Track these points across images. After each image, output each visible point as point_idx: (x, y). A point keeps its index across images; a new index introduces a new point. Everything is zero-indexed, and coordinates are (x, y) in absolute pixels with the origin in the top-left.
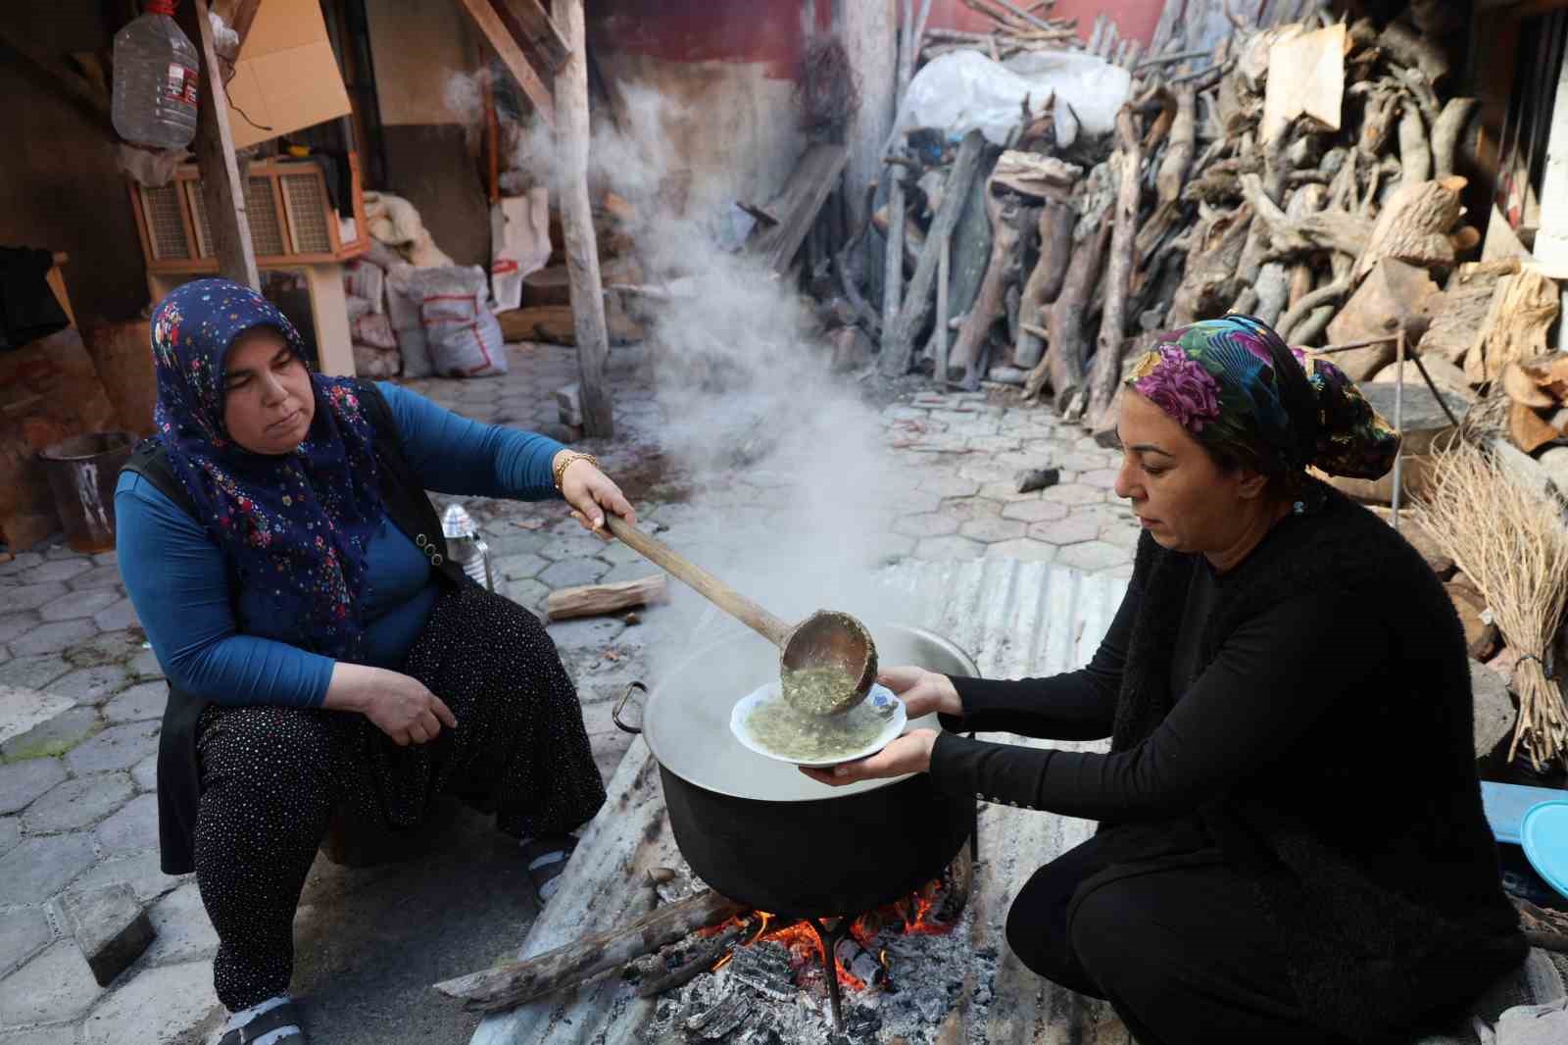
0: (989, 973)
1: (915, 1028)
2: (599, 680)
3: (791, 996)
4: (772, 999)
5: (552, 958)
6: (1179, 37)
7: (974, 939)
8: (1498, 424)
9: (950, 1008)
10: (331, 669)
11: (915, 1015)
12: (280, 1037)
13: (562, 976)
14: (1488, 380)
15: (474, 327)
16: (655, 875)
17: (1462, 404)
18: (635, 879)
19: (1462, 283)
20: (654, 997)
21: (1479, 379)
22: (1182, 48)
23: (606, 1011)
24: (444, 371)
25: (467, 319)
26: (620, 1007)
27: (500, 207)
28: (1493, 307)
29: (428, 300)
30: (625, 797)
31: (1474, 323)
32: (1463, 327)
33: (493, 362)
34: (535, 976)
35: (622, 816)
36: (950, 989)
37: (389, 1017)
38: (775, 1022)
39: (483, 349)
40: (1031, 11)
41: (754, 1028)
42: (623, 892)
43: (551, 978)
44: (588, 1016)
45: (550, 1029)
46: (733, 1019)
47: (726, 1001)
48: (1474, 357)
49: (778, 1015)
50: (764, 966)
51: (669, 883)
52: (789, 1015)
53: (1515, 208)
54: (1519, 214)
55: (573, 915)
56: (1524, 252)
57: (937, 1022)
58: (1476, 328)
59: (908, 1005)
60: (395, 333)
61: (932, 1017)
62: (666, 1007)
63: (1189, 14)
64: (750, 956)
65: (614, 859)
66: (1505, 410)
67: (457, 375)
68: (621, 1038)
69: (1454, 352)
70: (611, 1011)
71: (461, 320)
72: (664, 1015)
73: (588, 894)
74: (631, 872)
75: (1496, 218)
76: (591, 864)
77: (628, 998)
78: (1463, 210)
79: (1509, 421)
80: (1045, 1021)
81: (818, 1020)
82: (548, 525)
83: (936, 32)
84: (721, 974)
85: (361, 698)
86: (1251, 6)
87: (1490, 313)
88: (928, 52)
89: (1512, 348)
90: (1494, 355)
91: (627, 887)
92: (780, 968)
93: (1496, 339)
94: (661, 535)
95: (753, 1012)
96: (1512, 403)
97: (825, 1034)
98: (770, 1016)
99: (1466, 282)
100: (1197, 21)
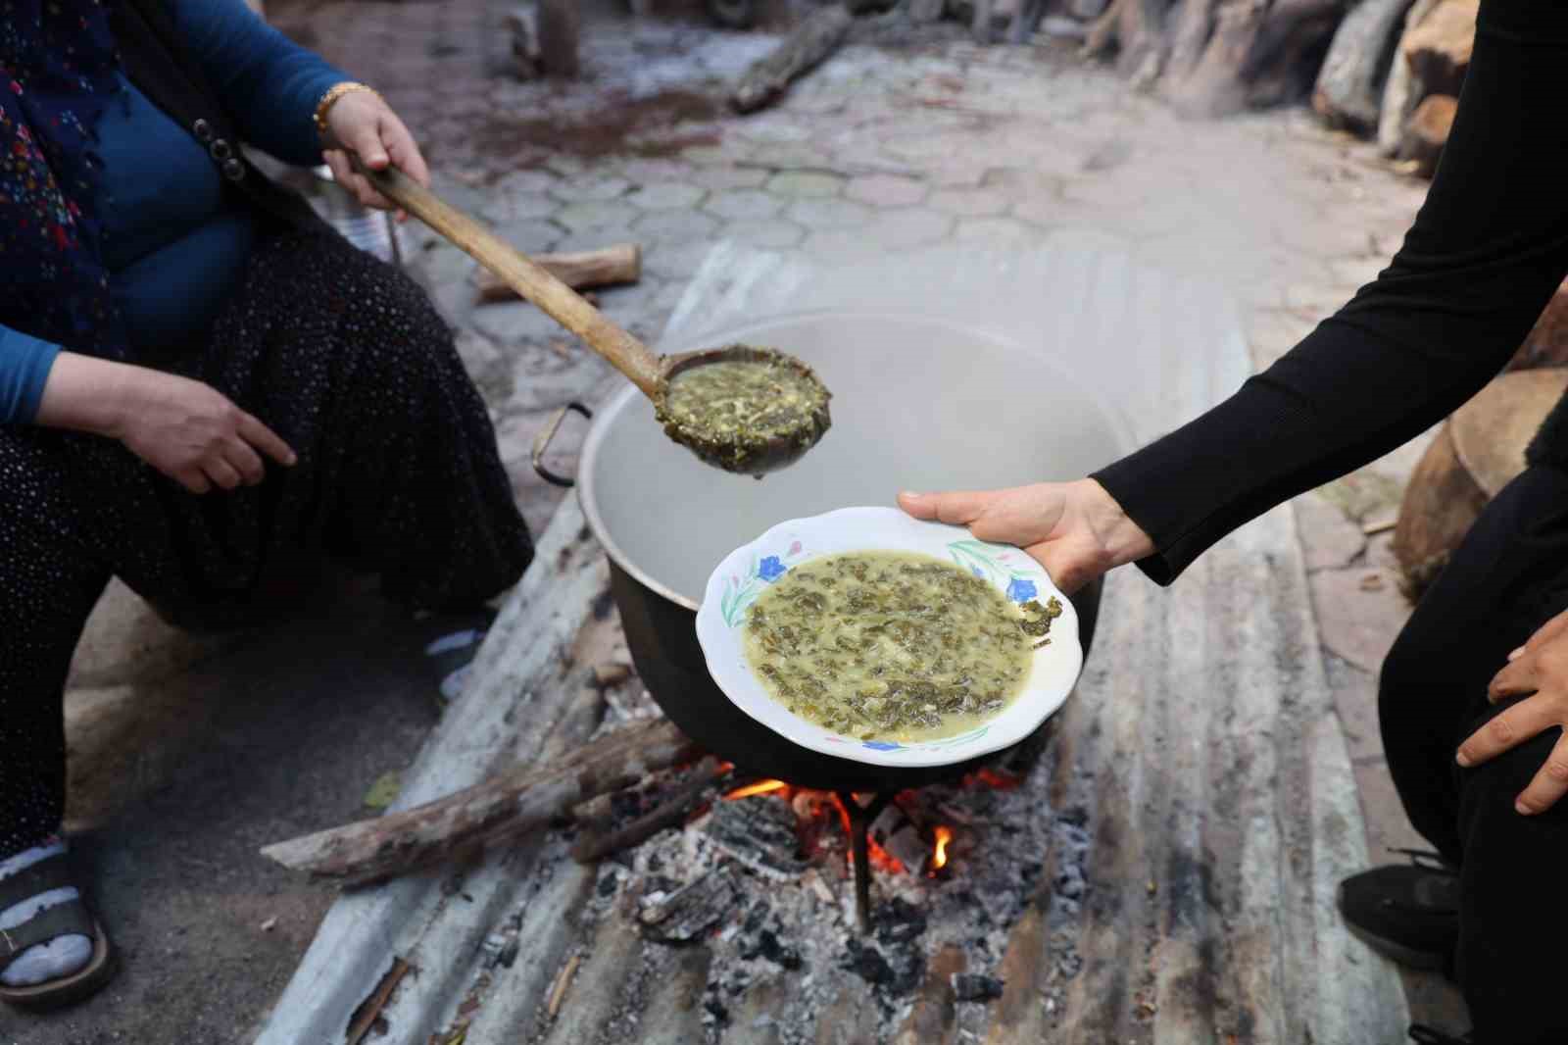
0: (1079, 847)
1: (974, 932)
2: (543, 382)
3: (794, 877)
4: (766, 880)
5: (441, 812)
7: (1056, 793)
9: (1024, 904)
10: (51, 360)
11: (974, 913)
12: (41, 908)
13: (457, 838)
16: (603, 672)
18: (577, 673)
20: (593, 861)
23: (524, 877)
26: (546, 872)
30: (566, 553)
34: (415, 842)
35: (560, 581)
36: (1025, 874)
37: (219, 866)
38: (770, 915)
41: (739, 922)
42: (557, 694)
43: (440, 842)
44: (498, 888)
45: (441, 909)
46: (709, 910)
47: (700, 881)
49: (775, 906)
50: (757, 833)
51: (623, 686)
52: (792, 905)
55: (482, 730)
57: (1007, 925)
59: (965, 899)
61: (1001, 918)
62: (612, 876)
64: (736, 816)
65: (545, 648)
68: (543, 926)
70: (533, 878)
72: (609, 887)
73: (506, 700)
74: (569, 663)
76: (514, 650)
77: (558, 859)
80: (1161, 927)
81: (833, 914)
82: (493, 178)
84: (693, 834)
85: (103, 411)
91: (563, 687)
92: (780, 837)
94: (634, 198)
95: (739, 898)
97: (843, 939)
98: (763, 905)
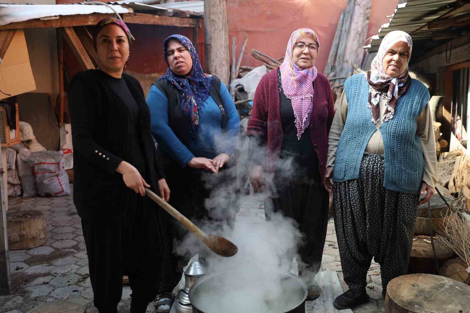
6: (333, 72)
8: (463, 207)
14: (457, 192)
15: (57, 175)
17: (449, 200)
19: (444, 158)
21: (454, 192)
22: (335, 76)
24: (43, 195)
25: (55, 172)
27: (64, 127)
28: (456, 167)
29: (36, 164)
31: (450, 173)
32: (446, 174)
33: (65, 191)
39: (61, 185)
40: (278, 61)
48: (451, 184)
53: (459, 133)
54: (461, 136)
56: (464, 148)
58: (450, 174)
60: (20, 178)
63: (337, 64)
66: (464, 202)
67: (48, 195)
69: (444, 182)
71: (52, 173)
75: (452, 136)
78: (441, 134)
79: (466, 206)
83: (244, 67)
86: (359, 62)
87: (455, 169)
88: (241, 74)
89: (464, 181)
90: (458, 183)
93: (458, 178)
96: (467, 199)
99: (445, 158)
100: (340, 66)
